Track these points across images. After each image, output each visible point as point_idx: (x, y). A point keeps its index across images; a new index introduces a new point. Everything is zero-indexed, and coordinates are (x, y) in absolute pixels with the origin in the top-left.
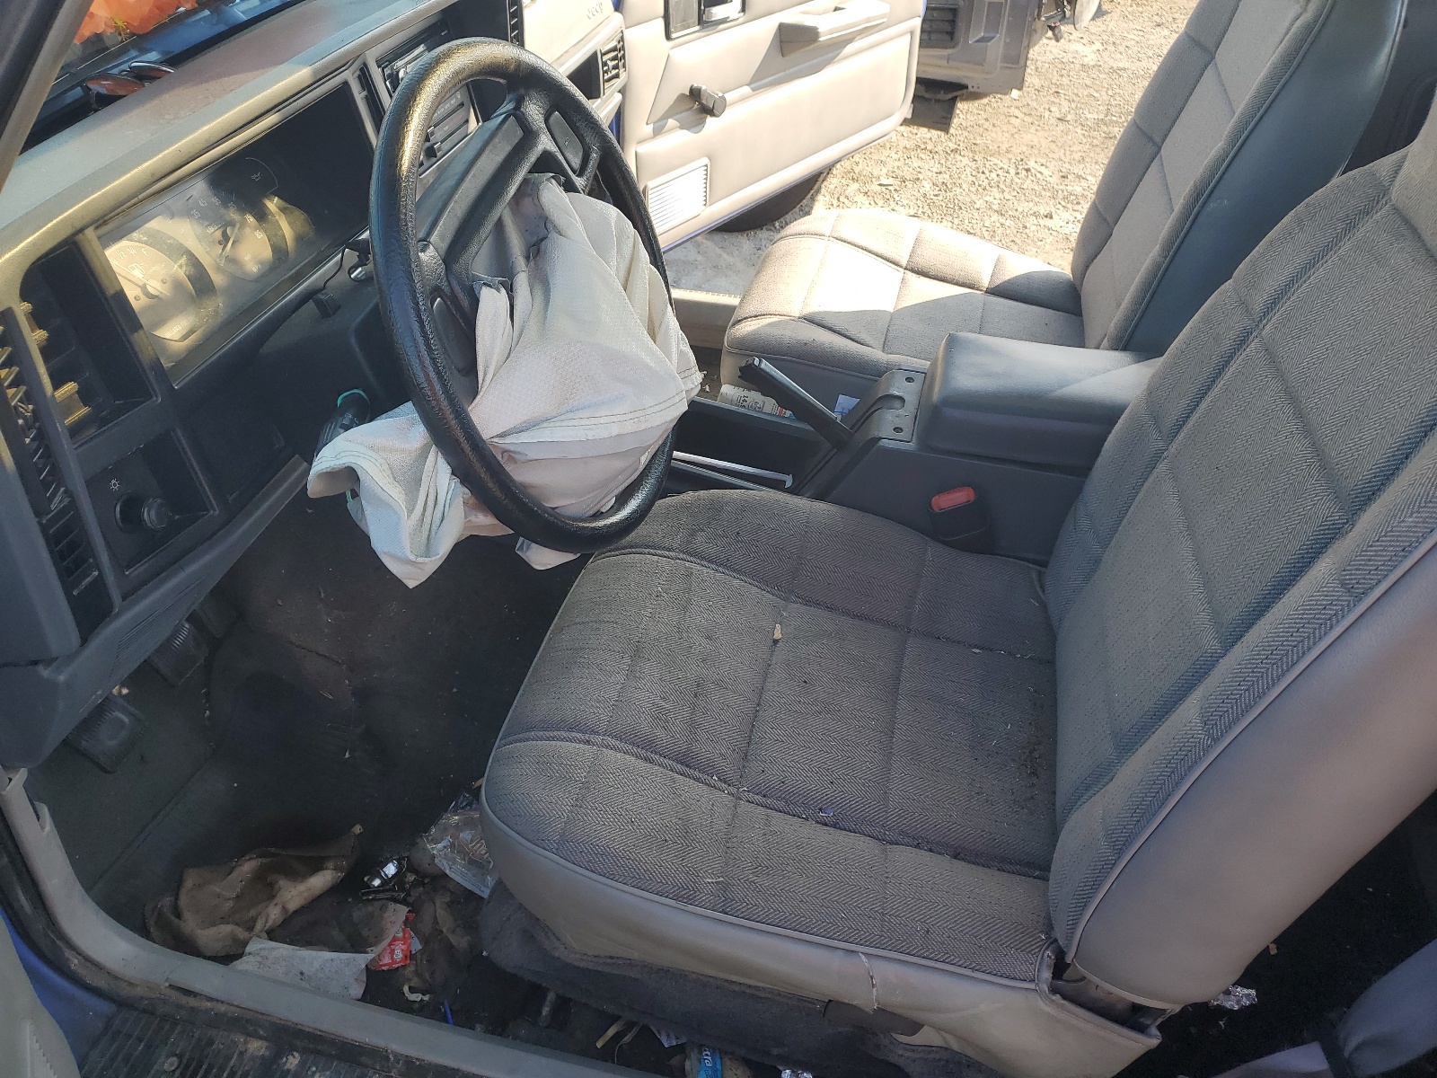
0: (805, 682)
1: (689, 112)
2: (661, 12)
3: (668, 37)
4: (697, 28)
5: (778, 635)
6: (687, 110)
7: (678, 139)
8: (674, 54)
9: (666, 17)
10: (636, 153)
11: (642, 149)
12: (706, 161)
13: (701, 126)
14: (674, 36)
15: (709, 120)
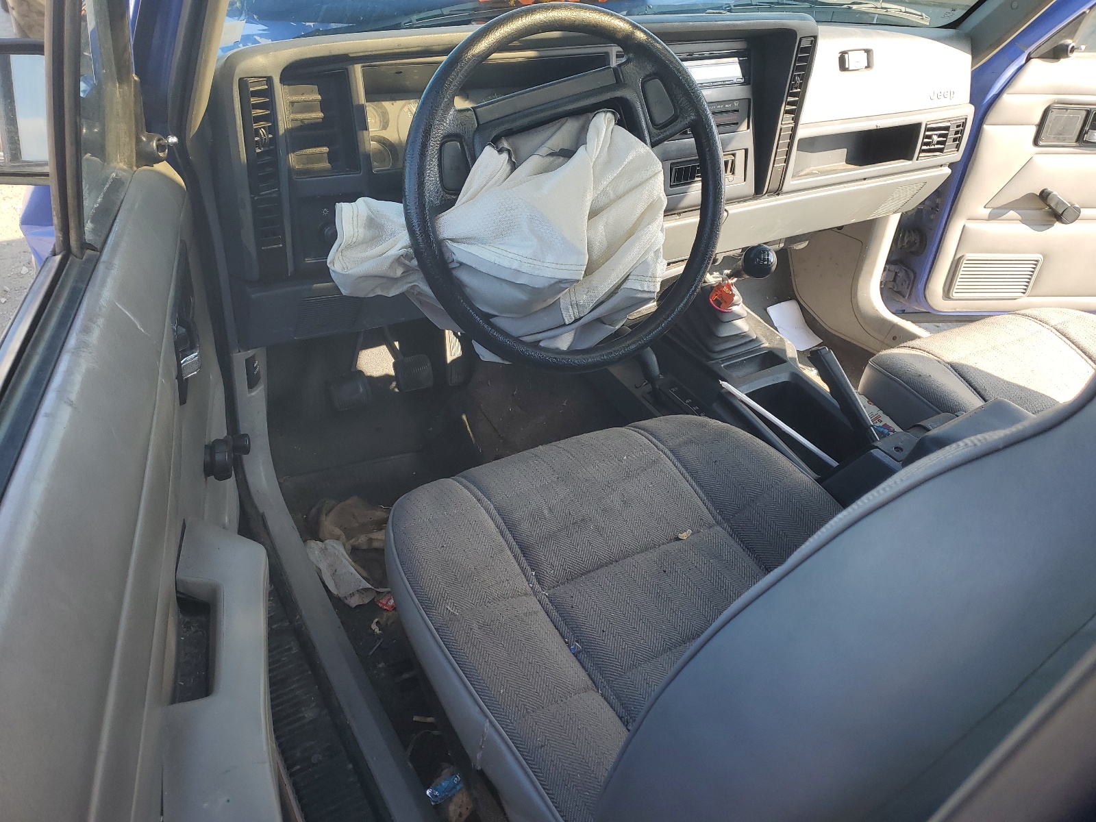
0: (665, 572)
1: (1038, 212)
2: (1037, 119)
3: (1036, 143)
4: (1075, 144)
5: (683, 536)
6: (1037, 209)
7: (1014, 230)
8: (1037, 159)
9: (1040, 126)
10: (964, 226)
11: (971, 225)
12: (1039, 257)
13: (1045, 227)
14: (1041, 143)
15: (1058, 225)
